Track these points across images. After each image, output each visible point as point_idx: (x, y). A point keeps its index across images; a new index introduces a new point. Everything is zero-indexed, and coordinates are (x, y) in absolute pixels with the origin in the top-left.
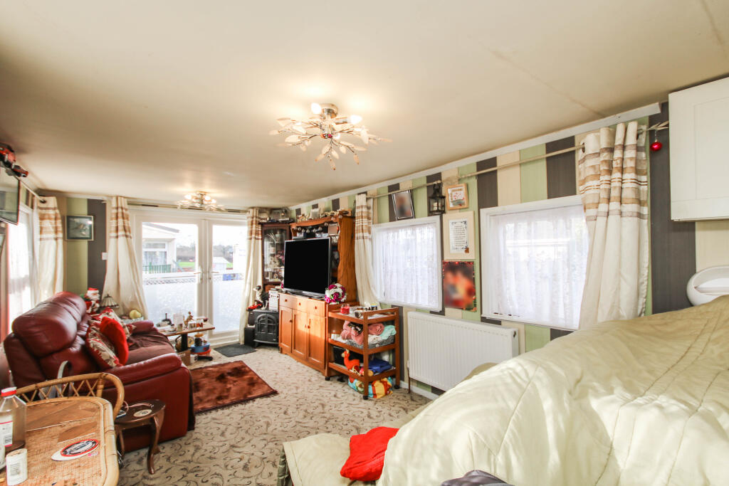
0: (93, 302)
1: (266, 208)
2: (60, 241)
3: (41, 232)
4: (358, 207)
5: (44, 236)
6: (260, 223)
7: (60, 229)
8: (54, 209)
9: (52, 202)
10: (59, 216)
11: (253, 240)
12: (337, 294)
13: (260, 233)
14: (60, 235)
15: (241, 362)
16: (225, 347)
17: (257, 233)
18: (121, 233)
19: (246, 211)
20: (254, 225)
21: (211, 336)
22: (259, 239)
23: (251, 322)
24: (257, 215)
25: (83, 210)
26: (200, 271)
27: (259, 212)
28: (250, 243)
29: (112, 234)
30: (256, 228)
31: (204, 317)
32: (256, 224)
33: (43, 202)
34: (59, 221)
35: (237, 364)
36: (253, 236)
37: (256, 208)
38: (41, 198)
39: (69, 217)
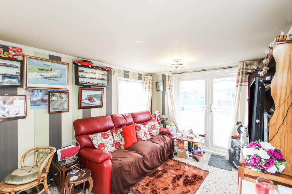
0: (157, 116)
5: (146, 90)
6: (247, 73)
7: (151, 87)
8: (150, 80)
10: (151, 82)
13: (248, 80)
15: (207, 173)
16: (218, 156)
17: (243, 81)
18: (168, 87)
19: (237, 66)
20: (240, 75)
21: (213, 146)
22: (245, 86)
23: (232, 147)
24: (244, 67)
25: (160, 79)
26: (205, 106)
27: (247, 65)
28: (237, 89)
29: (166, 88)
30: (242, 77)
31: (203, 134)
32: (242, 74)
33: (147, 78)
34: (151, 84)
35: (202, 173)
36: (240, 83)
37: (243, 62)
38: (147, 76)
39: (157, 82)
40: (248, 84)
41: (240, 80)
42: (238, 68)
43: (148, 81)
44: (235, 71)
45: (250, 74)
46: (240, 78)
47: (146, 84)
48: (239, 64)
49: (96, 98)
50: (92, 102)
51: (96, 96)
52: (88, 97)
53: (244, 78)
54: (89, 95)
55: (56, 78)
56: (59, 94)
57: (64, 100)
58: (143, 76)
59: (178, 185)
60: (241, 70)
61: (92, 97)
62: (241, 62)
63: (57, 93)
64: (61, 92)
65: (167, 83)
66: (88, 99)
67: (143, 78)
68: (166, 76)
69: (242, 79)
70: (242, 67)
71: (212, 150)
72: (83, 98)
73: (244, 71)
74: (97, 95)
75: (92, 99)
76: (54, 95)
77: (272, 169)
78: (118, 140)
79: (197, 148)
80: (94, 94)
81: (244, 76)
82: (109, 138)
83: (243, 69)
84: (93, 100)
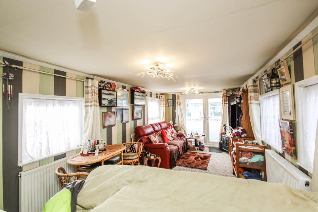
0: (171, 125)
1: (231, 89)
2: (165, 107)
3: (161, 105)
4: (249, 87)
5: (161, 106)
6: (227, 96)
7: (165, 104)
8: (164, 98)
9: (163, 96)
10: (165, 100)
11: (223, 104)
12: (238, 132)
13: (228, 100)
14: (165, 105)
15: (210, 155)
16: (213, 148)
17: (226, 100)
18: (178, 104)
19: (222, 92)
20: (224, 98)
21: (209, 142)
22: (227, 103)
23: (221, 140)
24: (226, 93)
25: (171, 98)
26: (204, 117)
27: (227, 91)
28: (222, 105)
29: (177, 104)
30: (225, 98)
31: (203, 135)
32: (225, 97)
33: (162, 96)
34: (165, 101)
35: (208, 155)
36: (224, 102)
37: (225, 90)
38: (161, 95)
39: (168, 100)
40: (228, 103)
41: (224, 100)
42: (222, 93)
43: (163, 99)
44: (221, 94)
45: (229, 97)
46: (224, 99)
47: (161, 101)
48: (223, 91)
49: (139, 113)
50: (138, 116)
52: (136, 112)
53: (226, 99)
58: (158, 96)
59: (199, 160)
60: (224, 95)
62: (224, 90)
65: (177, 101)
66: (136, 114)
67: (158, 97)
68: (177, 95)
69: (225, 100)
70: (224, 93)
71: (209, 145)
73: (226, 95)
74: (140, 110)
77: (243, 136)
78: (160, 139)
79: (201, 143)
81: (226, 98)
83: (225, 94)
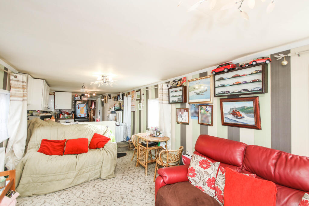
49: (245, 113)
50: (239, 119)
51: (243, 109)
52: (232, 111)
54: (233, 108)
55: (203, 92)
56: (205, 107)
57: (209, 113)
61: (238, 112)
63: (204, 106)
64: (207, 105)
66: (233, 114)
72: (224, 112)
74: (245, 108)
75: (238, 114)
76: (202, 109)
78: (220, 185)
80: (241, 107)
82: (206, 170)
84: (240, 115)
